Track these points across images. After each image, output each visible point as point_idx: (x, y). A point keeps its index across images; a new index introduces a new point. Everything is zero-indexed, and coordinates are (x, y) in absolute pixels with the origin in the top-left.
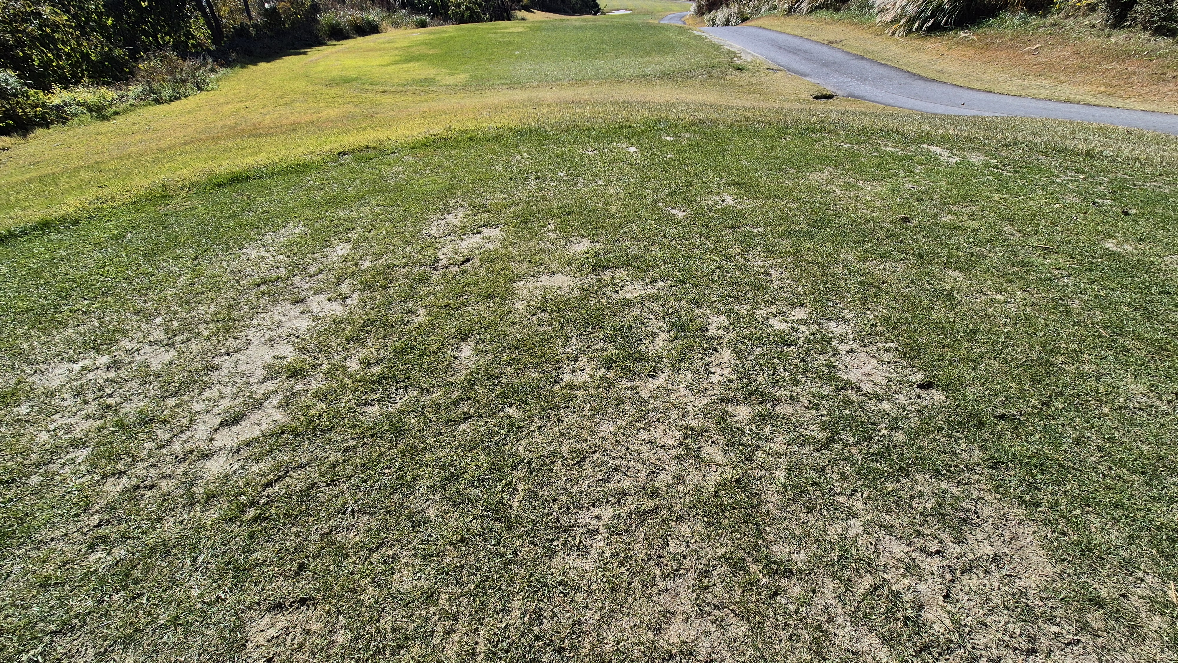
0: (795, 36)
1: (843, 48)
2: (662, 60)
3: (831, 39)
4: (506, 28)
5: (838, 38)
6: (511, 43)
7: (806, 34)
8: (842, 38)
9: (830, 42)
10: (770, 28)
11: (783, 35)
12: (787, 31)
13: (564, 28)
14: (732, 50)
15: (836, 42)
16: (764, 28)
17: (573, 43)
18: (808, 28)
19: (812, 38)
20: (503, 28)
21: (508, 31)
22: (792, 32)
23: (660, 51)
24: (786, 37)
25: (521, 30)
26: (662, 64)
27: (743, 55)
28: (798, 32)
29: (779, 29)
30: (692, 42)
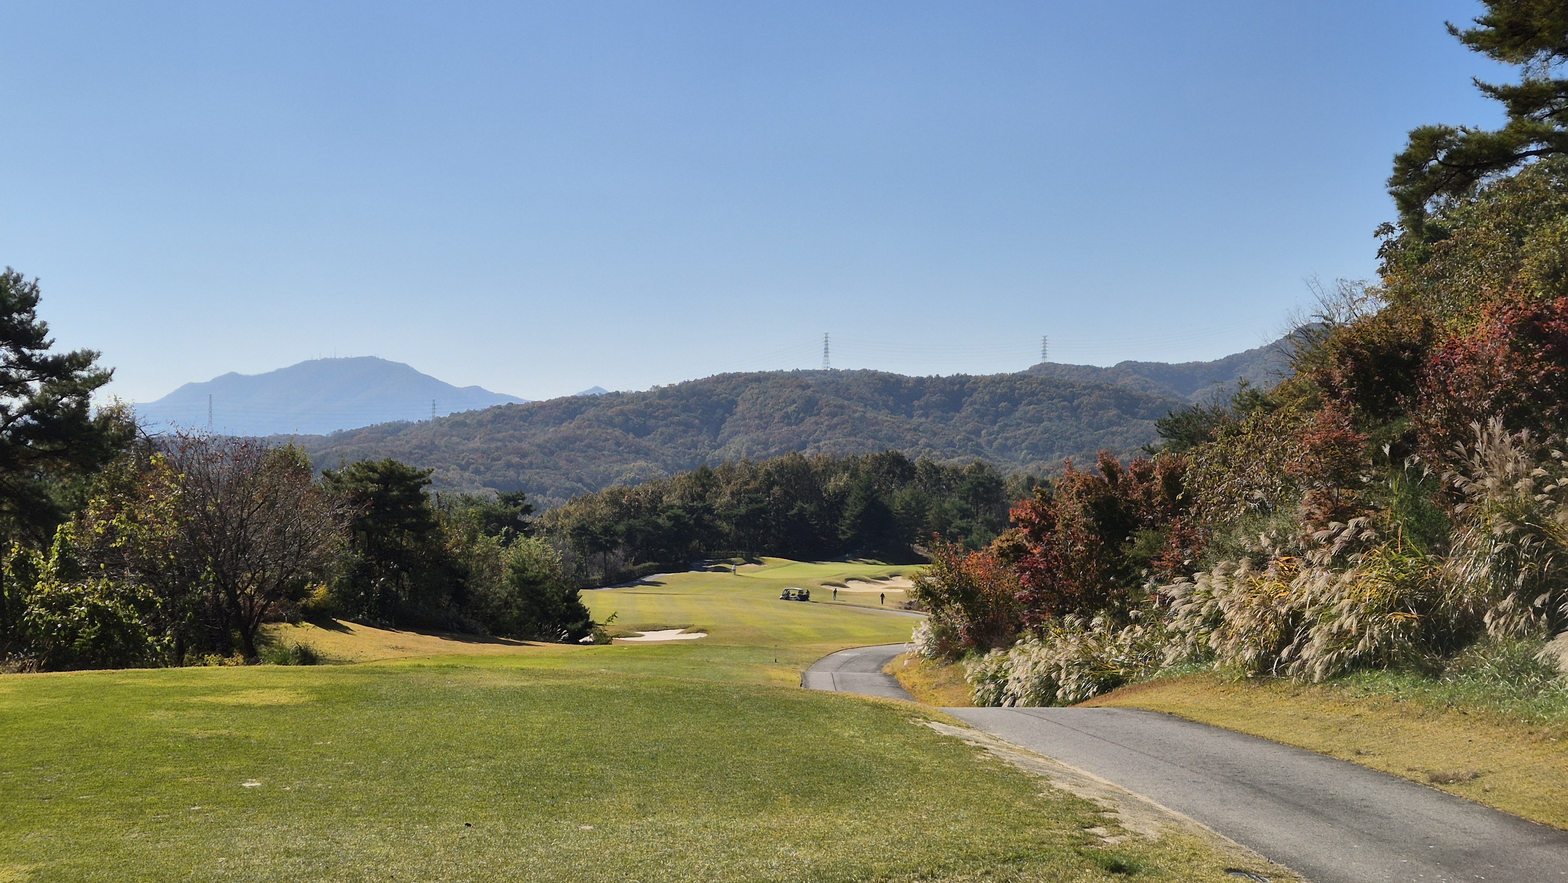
0: (1303, 750)
1: (1491, 800)
2: (818, 824)
3: (1439, 768)
4: (230, 690)
5: (1462, 765)
6: (232, 745)
7: (1339, 744)
8: (1477, 766)
9: (1436, 779)
10: (1206, 718)
11: (1257, 746)
12: (1269, 733)
13: (448, 696)
14: (1082, 794)
15: (1458, 779)
16: (1182, 719)
17: (480, 750)
18: (1341, 727)
19: (1367, 760)
20: (215, 690)
21: (230, 700)
22: (1290, 737)
23: (810, 794)
24: (1270, 754)
25: (283, 698)
26: (820, 841)
27: (1124, 815)
28: (1312, 738)
29: (1238, 724)
30: (927, 761)
